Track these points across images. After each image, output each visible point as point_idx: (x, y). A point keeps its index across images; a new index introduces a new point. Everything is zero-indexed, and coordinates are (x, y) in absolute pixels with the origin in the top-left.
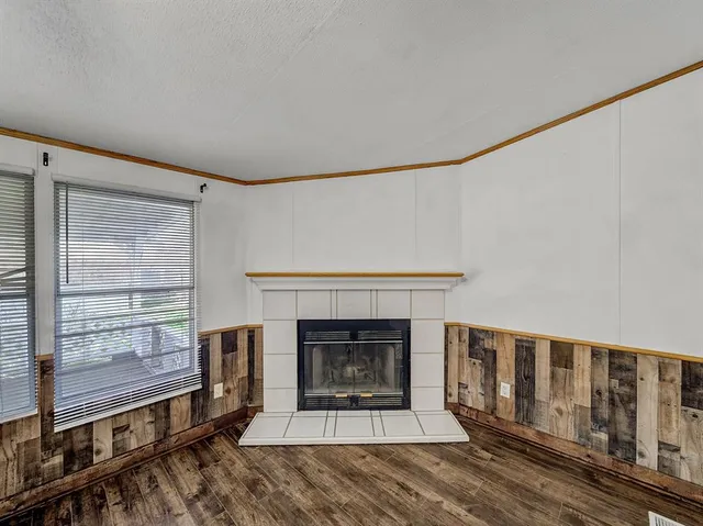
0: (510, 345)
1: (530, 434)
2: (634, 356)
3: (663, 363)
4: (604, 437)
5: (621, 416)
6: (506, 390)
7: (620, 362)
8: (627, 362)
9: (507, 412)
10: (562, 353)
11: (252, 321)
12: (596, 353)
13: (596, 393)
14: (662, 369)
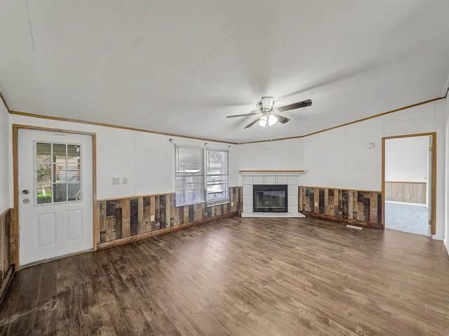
0: (318, 192)
1: (323, 216)
2: (347, 191)
3: (354, 192)
4: (341, 213)
5: (345, 207)
6: (316, 204)
7: (344, 193)
8: (346, 193)
9: (317, 211)
10: (331, 192)
11: (239, 186)
12: (339, 191)
13: (339, 202)
14: (354, 194)
